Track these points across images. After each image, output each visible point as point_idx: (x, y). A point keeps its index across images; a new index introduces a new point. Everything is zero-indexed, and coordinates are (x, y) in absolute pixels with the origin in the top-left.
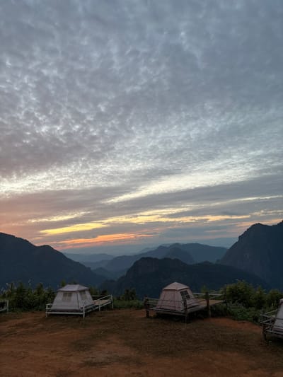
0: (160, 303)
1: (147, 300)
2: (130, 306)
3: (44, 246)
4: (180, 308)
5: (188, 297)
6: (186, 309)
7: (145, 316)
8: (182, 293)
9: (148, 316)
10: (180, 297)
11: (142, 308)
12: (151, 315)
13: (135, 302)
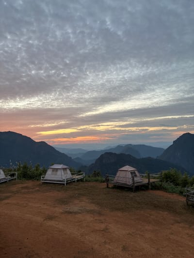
0: (116, 178)
1: (108, 176)
2: (97, 181)
3: (42, 142)
4: (129, 182)
5: (136, 176)
6: (134, 183)
8: (132, 173)
10: (130, 176)
11: (104, 182)
12: (110, 186)
13: (100, 178)
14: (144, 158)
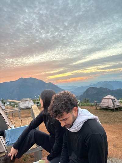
0: (102, 103)
1: (96, 102)
2: (88, 105)
4: (111, 106)
5: (115, 101)
6: (114, 106)
7: (95, 109)
8: (112, 100)
9: (96, 109)
10: (111, 102)
11: (93, 106)
12: (98, 108)
13: (90, 104)
14: (117, 90)
